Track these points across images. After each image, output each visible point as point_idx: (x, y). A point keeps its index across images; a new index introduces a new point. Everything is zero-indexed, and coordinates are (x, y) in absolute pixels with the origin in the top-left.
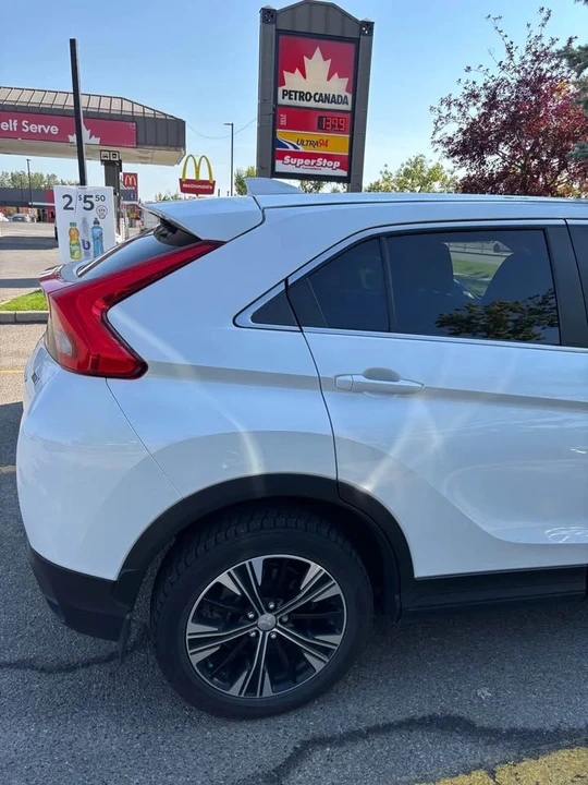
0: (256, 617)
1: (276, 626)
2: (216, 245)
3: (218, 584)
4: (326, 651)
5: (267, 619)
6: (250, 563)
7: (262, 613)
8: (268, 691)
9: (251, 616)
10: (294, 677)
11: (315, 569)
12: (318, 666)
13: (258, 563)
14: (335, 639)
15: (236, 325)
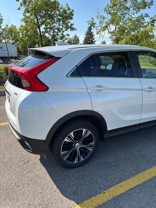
0: (75, 145)
1: (80, 145)
2: (59, 58)
3: (65, 141)
4: (92, 146)
5: (77, 144)
6: (70, 134)
7: (76, 144)
8: (82, 159)
9: (74, 145)
10: (86, 154)
11: (84, 130)
12: (91, 150)
13: (72, 134)
14: (93, 143)
15: (67, 77)
